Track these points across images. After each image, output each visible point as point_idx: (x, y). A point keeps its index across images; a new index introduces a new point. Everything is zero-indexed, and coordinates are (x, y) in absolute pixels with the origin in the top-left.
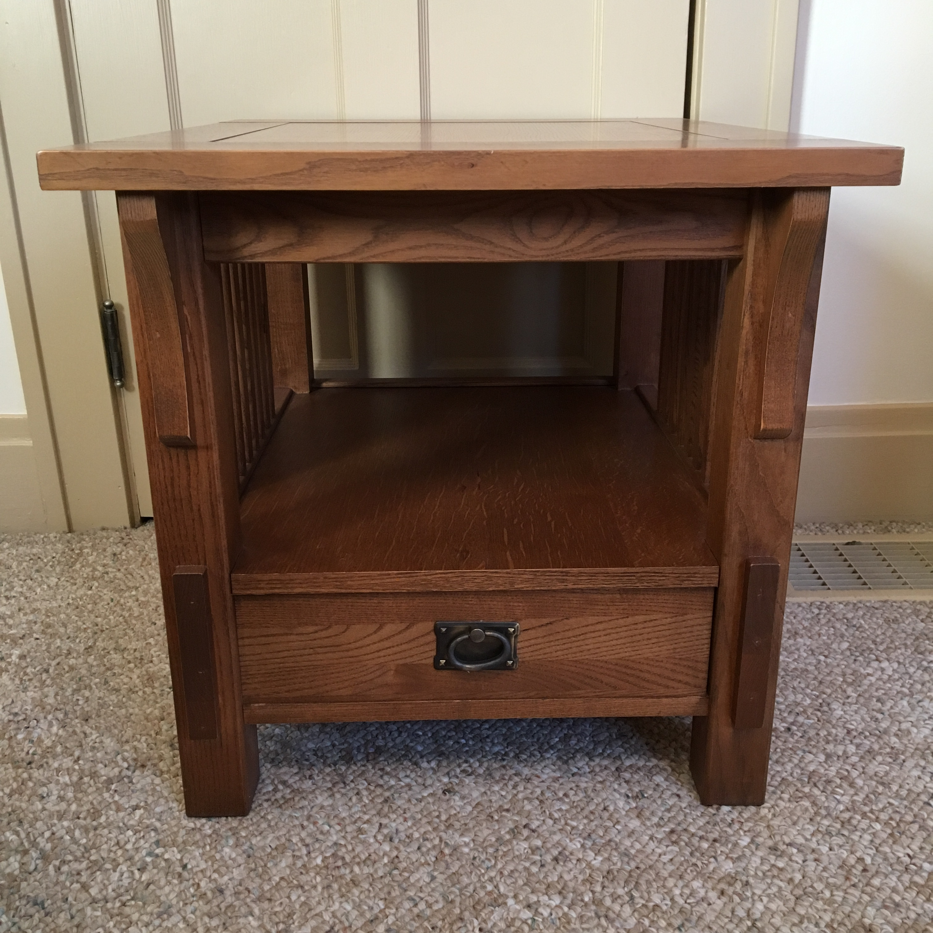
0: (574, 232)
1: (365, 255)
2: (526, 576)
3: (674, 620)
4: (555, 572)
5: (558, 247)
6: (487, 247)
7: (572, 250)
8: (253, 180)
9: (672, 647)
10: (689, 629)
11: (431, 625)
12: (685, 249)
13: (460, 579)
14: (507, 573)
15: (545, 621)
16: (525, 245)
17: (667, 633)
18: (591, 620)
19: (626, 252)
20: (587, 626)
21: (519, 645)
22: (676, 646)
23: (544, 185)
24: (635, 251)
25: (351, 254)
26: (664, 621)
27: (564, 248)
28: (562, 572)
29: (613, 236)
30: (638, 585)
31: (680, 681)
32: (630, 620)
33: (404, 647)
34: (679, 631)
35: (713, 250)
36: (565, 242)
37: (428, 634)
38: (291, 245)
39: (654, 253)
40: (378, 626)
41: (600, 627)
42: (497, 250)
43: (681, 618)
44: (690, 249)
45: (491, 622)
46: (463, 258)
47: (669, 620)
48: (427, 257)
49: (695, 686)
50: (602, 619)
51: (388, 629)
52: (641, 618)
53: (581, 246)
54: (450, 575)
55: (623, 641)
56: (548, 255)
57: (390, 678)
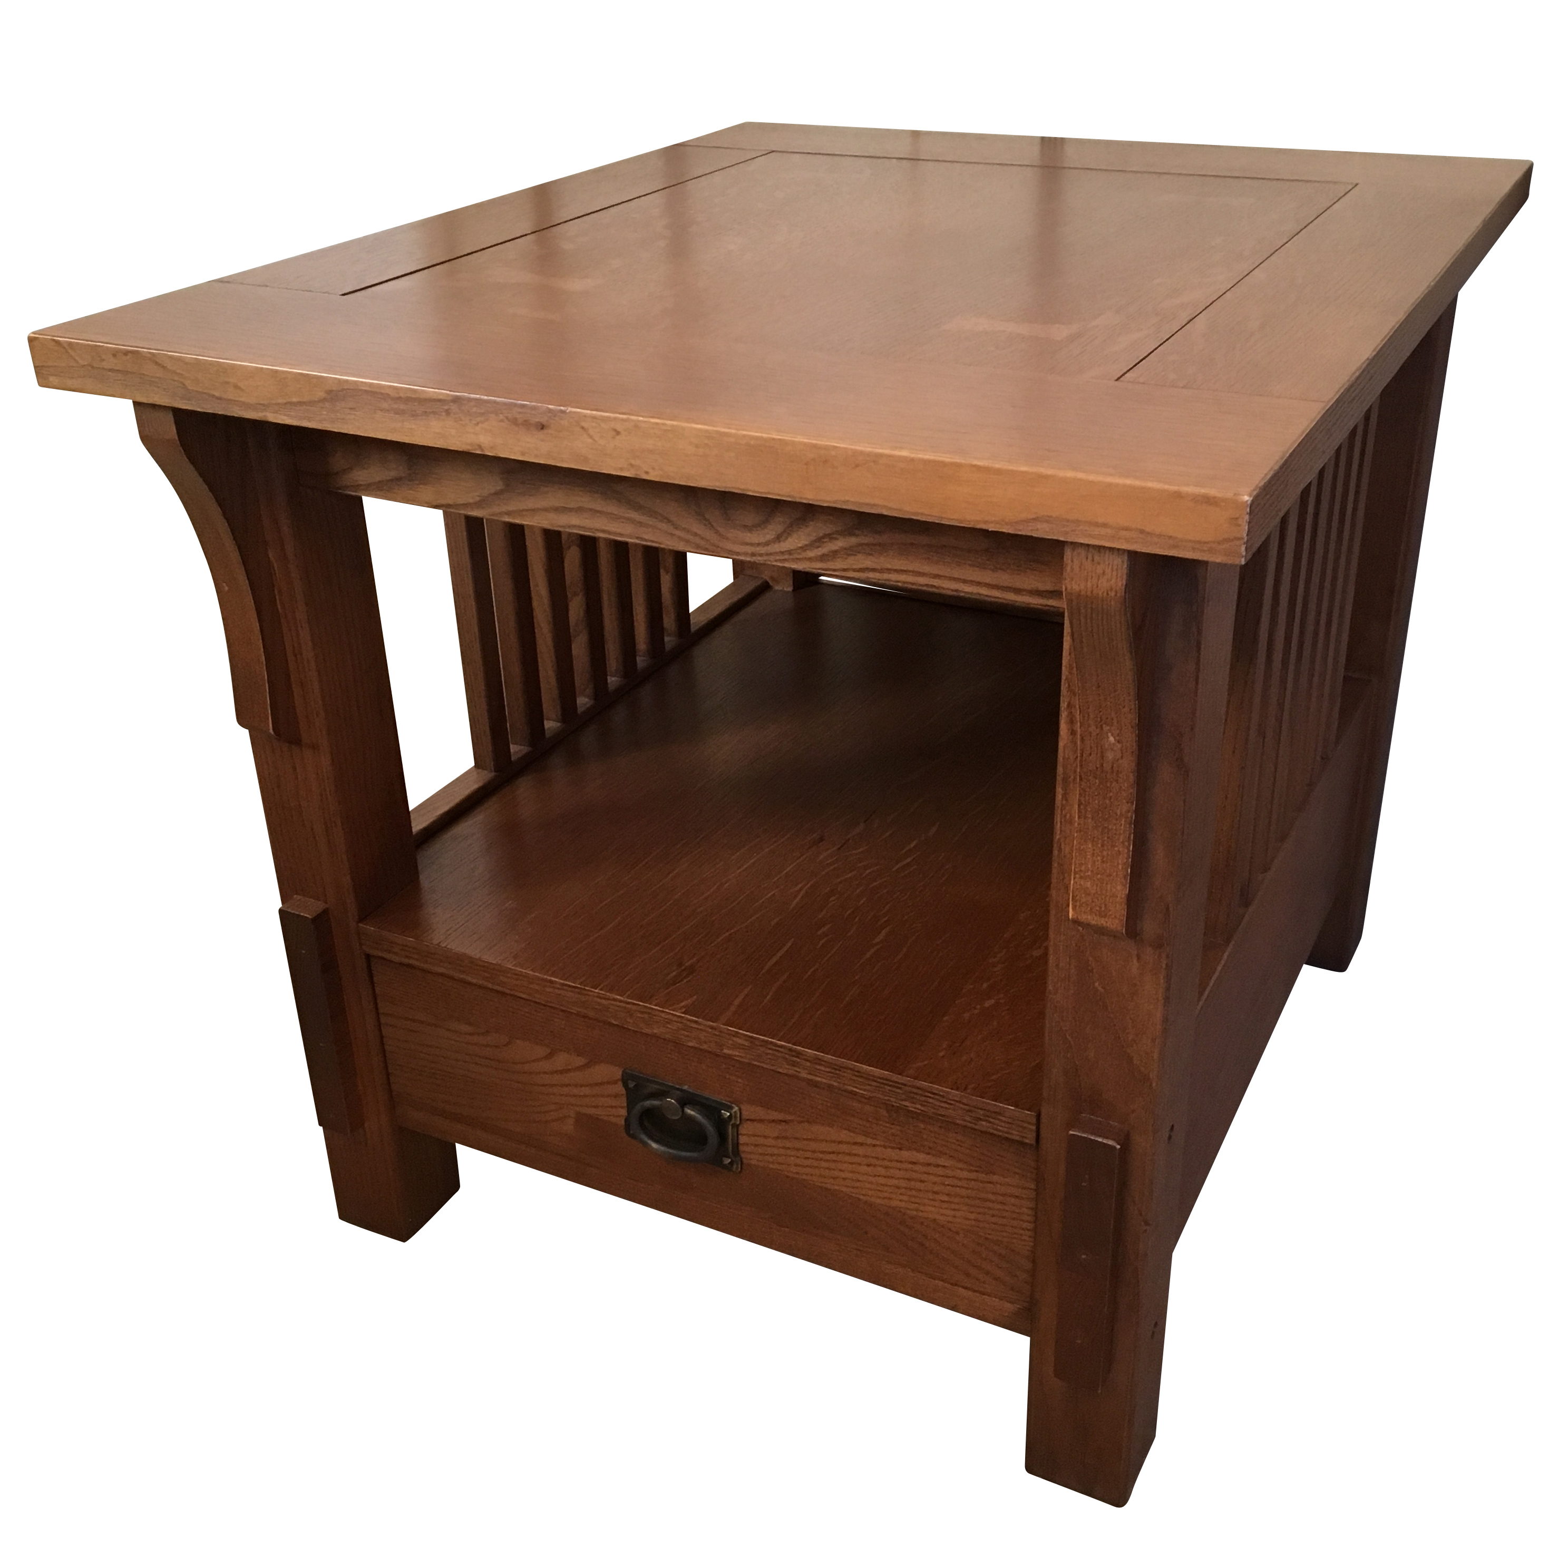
0: (791, 525)
1: (496, 509)
2: (739, 1041)
3: (973, 1175)
4: (781, 1046)
5: (767, 544)
6: (664, 526)
7: (790, 552)
8: (265, 407)
9: (972, 1216)
10: (1000, 1198)
11: (618, 1073)
12: (972, 582)
13: (646, 1016)
14: (712, 1028)
15: (780, 1116)
16: (717, 532)
17: (964, 1192)
18: (845, 1135)
19: (874, 570)
20: (840, 1142)
21: (742, 1139)
22: (980, 1217)
23: (647, 473)
24: (889, 571)
25: (478, 505)
26: (959, 1173)
27: (776, 547)
28: (790, 1050)
29: (853, 540)
30: (907, 1103)
31: (988, 1273)
32: (905, 1154)
33: (586, 1091)
34: (983, 1195)
35: (1018, 591)
36: (778, 538)
37: (615, 1082)
38: (399, 479)
39: (922, 580)
40: (549, 1051)
41: (860, 1150)
42: (678, 533)
43: (982, 1176)
44: (979, 584)
45: (699, 1092)
46: (630, 536)
47: (965, 1174)
48: (580, 527)
49: (1012, 1289)
50: (860, 1139)
51: (561, 1060)
52: (921, 1157)
53: (804, 548)
54: (634, 1008)
55: (895, 1182)
56: (753, 555)
57: (569, 1126)
